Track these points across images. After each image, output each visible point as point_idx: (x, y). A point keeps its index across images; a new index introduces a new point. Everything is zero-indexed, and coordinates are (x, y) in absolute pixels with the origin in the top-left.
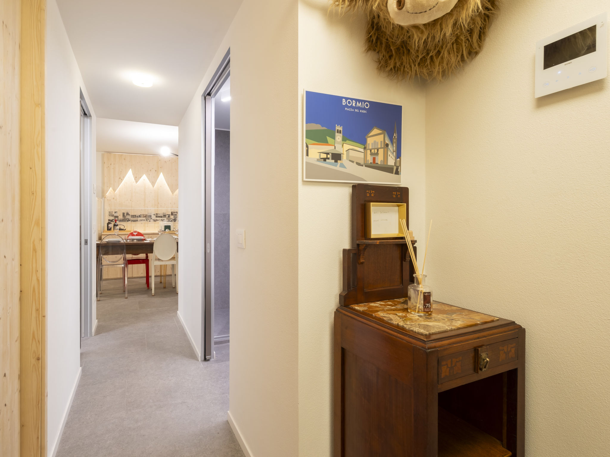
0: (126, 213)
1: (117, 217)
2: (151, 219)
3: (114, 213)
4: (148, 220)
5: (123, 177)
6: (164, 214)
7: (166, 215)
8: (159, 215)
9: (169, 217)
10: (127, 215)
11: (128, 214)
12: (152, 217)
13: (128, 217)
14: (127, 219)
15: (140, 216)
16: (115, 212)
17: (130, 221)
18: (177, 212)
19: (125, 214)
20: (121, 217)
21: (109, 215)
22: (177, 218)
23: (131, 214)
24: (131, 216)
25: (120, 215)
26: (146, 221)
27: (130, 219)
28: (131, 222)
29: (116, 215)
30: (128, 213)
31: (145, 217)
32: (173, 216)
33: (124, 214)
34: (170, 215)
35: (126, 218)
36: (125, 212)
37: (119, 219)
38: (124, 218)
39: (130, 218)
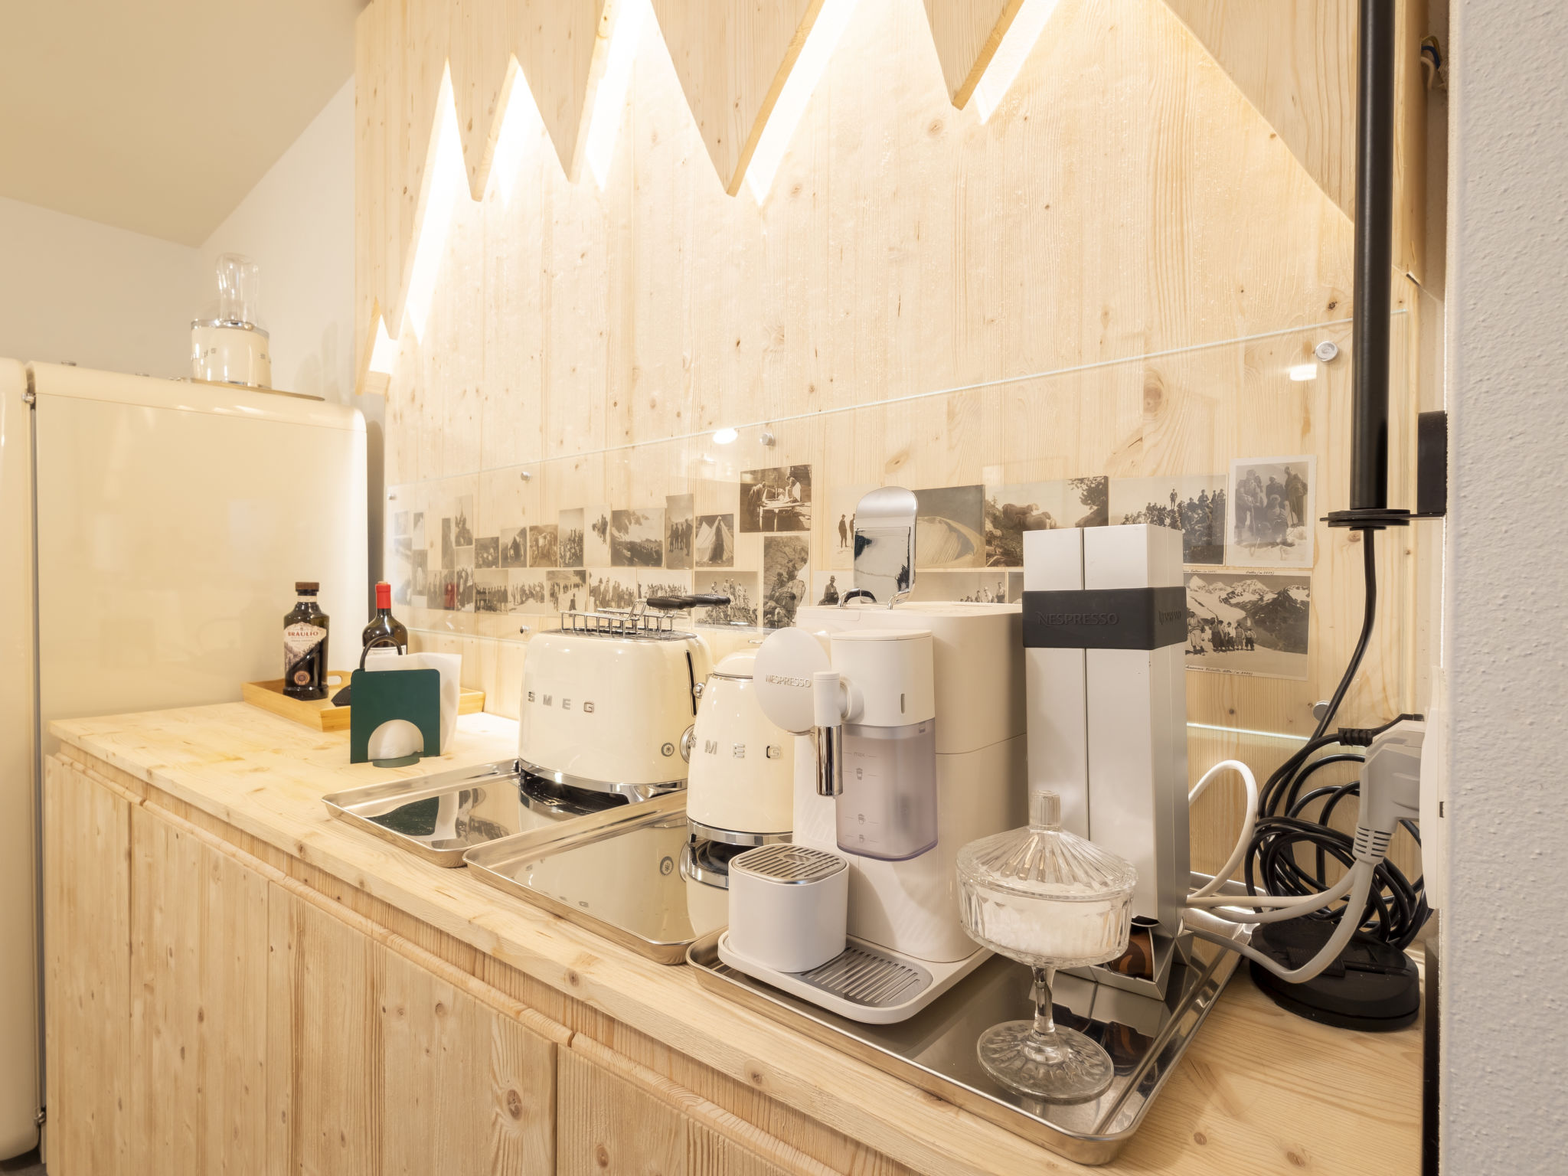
0: (457, 524)
1: (421, 559)
2: (582, 575)
3: (411, 532)
4: (561, 596)
5: (418, 171)
6: (679, 519)
7: (689, 527)
8: (635, 534)
9: (718, 553)
10: (457, 542)
11: (463, 532)
12: (587, 567)
13: (465, 561)
14: (460, 576)
15: (514, 554)
16: (418, 518)
17: (472, 606)
18: (801, 474)
20: (435, 563)
21: (396, 542)
22: (802, 574)
23: (475, 536)
24: (477, 555)
25: (432, 545)
26: (548, 603)
27: (470, 582)
28: (477, 608)
29: (418, 541)
30: (464, 522)
31: (544, 556)
32: (758, 538)
33: (446, 525)
34: (727, 519)
35: (454, 572)
36: (452, 515)
37: (431, 579)
38: (447, 568)
39: (473, 566)
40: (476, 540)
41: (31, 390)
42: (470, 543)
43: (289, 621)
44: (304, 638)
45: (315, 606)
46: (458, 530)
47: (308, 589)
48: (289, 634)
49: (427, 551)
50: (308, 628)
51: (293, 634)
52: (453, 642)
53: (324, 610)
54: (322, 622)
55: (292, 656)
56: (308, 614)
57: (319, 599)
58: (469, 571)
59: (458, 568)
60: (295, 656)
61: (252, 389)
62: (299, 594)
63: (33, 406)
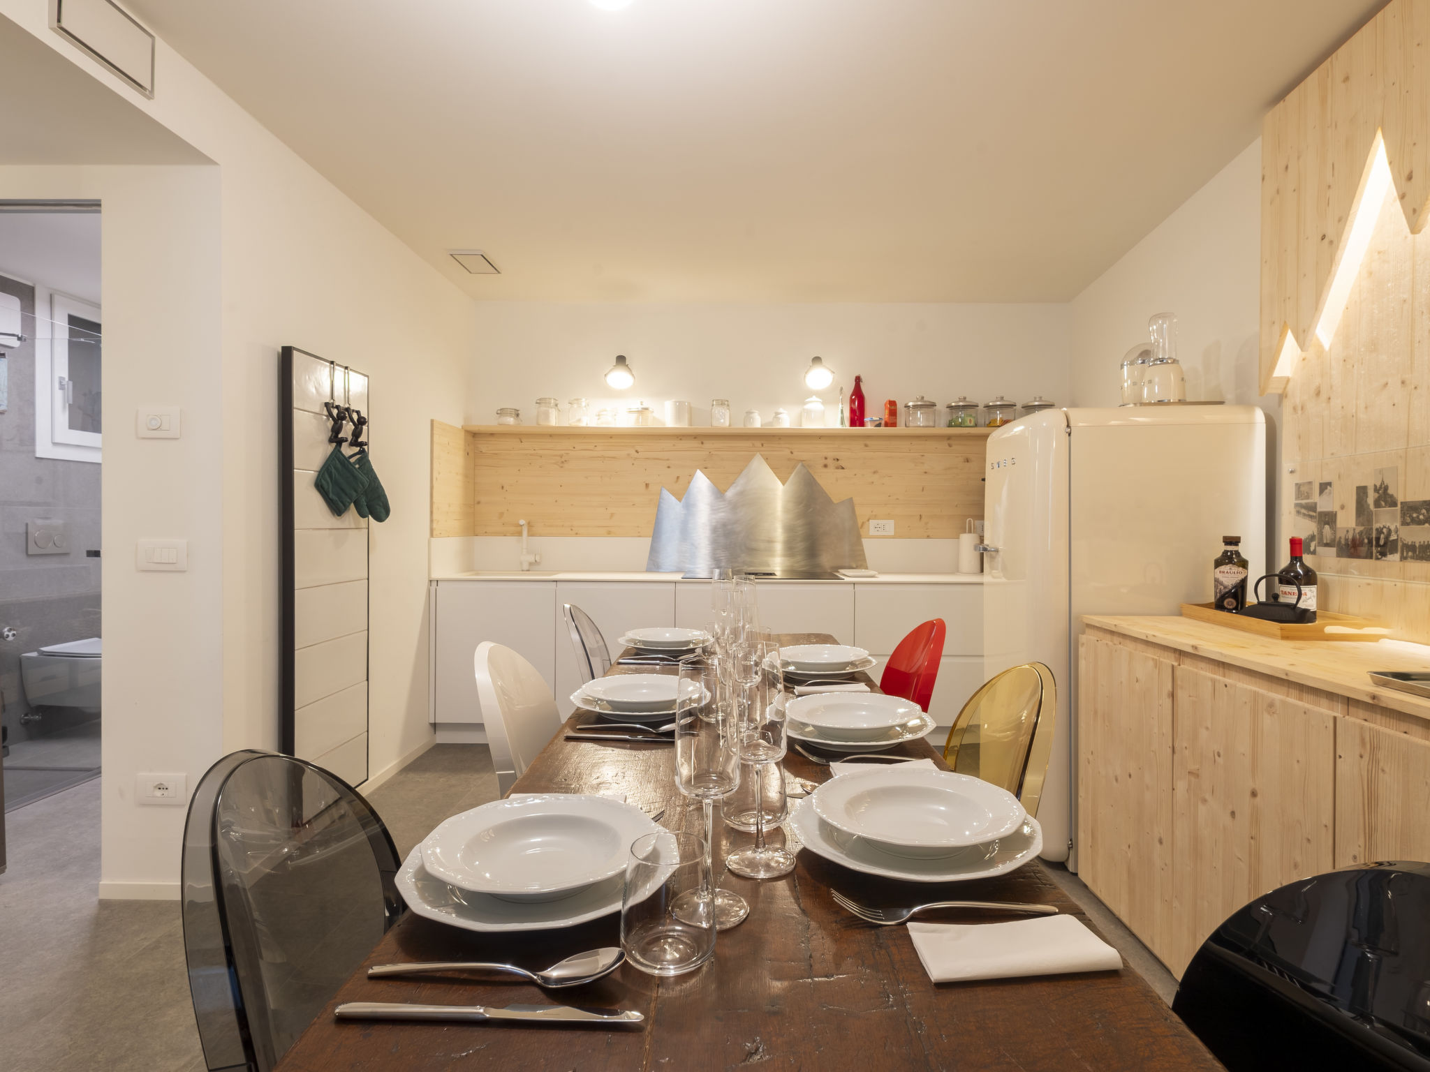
0: (1376, 490)
1: (1328, 519)
3: (1316, 498)
10: (1377, 504)
11: (1385, 497)
13: (1387, 520)
14: (1380, 531)
16: (1324, 487)
17: (1397, 556)
19: (1371, 498)
20: (1347, 522)
21: (1296, 505)
23: (1400, 499)
24: (1403, 515)
25: (1342, 507)
27: (1393, 537)
28: (1403, 558)
29: (1324, 505)
30: (1386, 488)
33: (1362, 491)
35: (1372, 529)
36: (1370, 483)
37: (1341, 534)
38: (1363, 525)
39: (1398, 524)
40: (1402, 503)
41: (1068, 426)
42: (1394, 504)
43: (1218, 563)
44: (1230, 577)
45: (1237, 553)
46: (1377, 495)
47: (1232, 541)
48: (1220, 572)
49: (1336, 512)
50: (1235, 569)
51: (1223, 572)
52: (1369, 584)
53: (1244, 556)
54: (1244, 564)
55: (1222, 587)
56: (1231, 557)
57: (1241, 548)
58: (1393, 528)
59: (1376, 526)
60: (1225, 587)
61: (1174, 403)
62: (1225, 545)
63: (1070, 435)
